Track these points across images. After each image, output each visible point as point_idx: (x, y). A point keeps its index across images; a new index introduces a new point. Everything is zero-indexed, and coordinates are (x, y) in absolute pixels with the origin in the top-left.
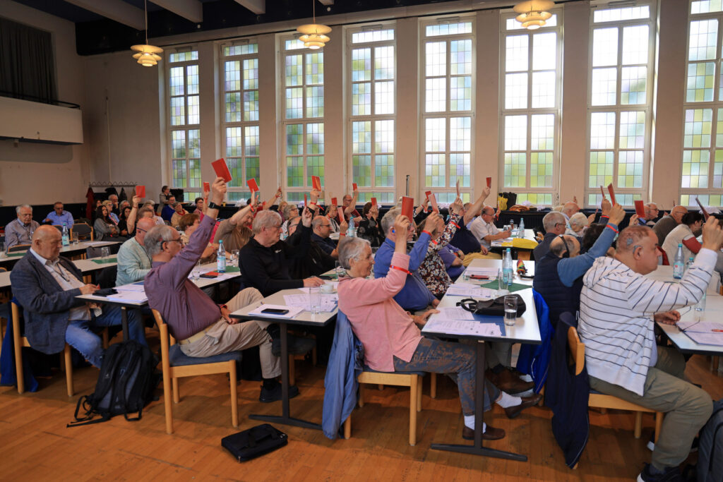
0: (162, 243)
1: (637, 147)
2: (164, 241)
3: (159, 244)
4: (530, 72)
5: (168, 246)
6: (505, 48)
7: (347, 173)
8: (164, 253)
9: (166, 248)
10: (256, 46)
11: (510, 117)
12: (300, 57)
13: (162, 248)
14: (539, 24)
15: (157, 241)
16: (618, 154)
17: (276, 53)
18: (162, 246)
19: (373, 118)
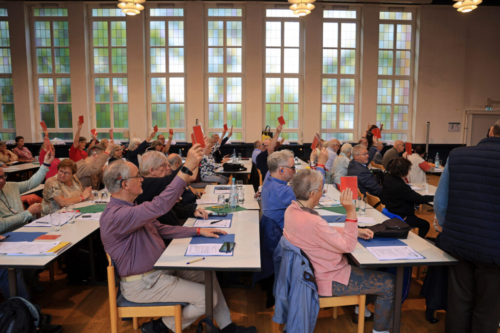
0: (121, 182)
1: (351, 102)
2: (123, 180)
3: (118, 182)
4: (282, 48)
5: (127, 184)
6: (265, 30)
7: (147, 117)
8: (123, 190)
9: (126, 185)
10: (66, 11)
11: (269, 79)
12: (106, 23)
13: (121, 186)
14: (305, 13)
15: (116, 180)
16: (339, 107)
17: (85, 18)
18: (121, 184)
19: (168, 75)
